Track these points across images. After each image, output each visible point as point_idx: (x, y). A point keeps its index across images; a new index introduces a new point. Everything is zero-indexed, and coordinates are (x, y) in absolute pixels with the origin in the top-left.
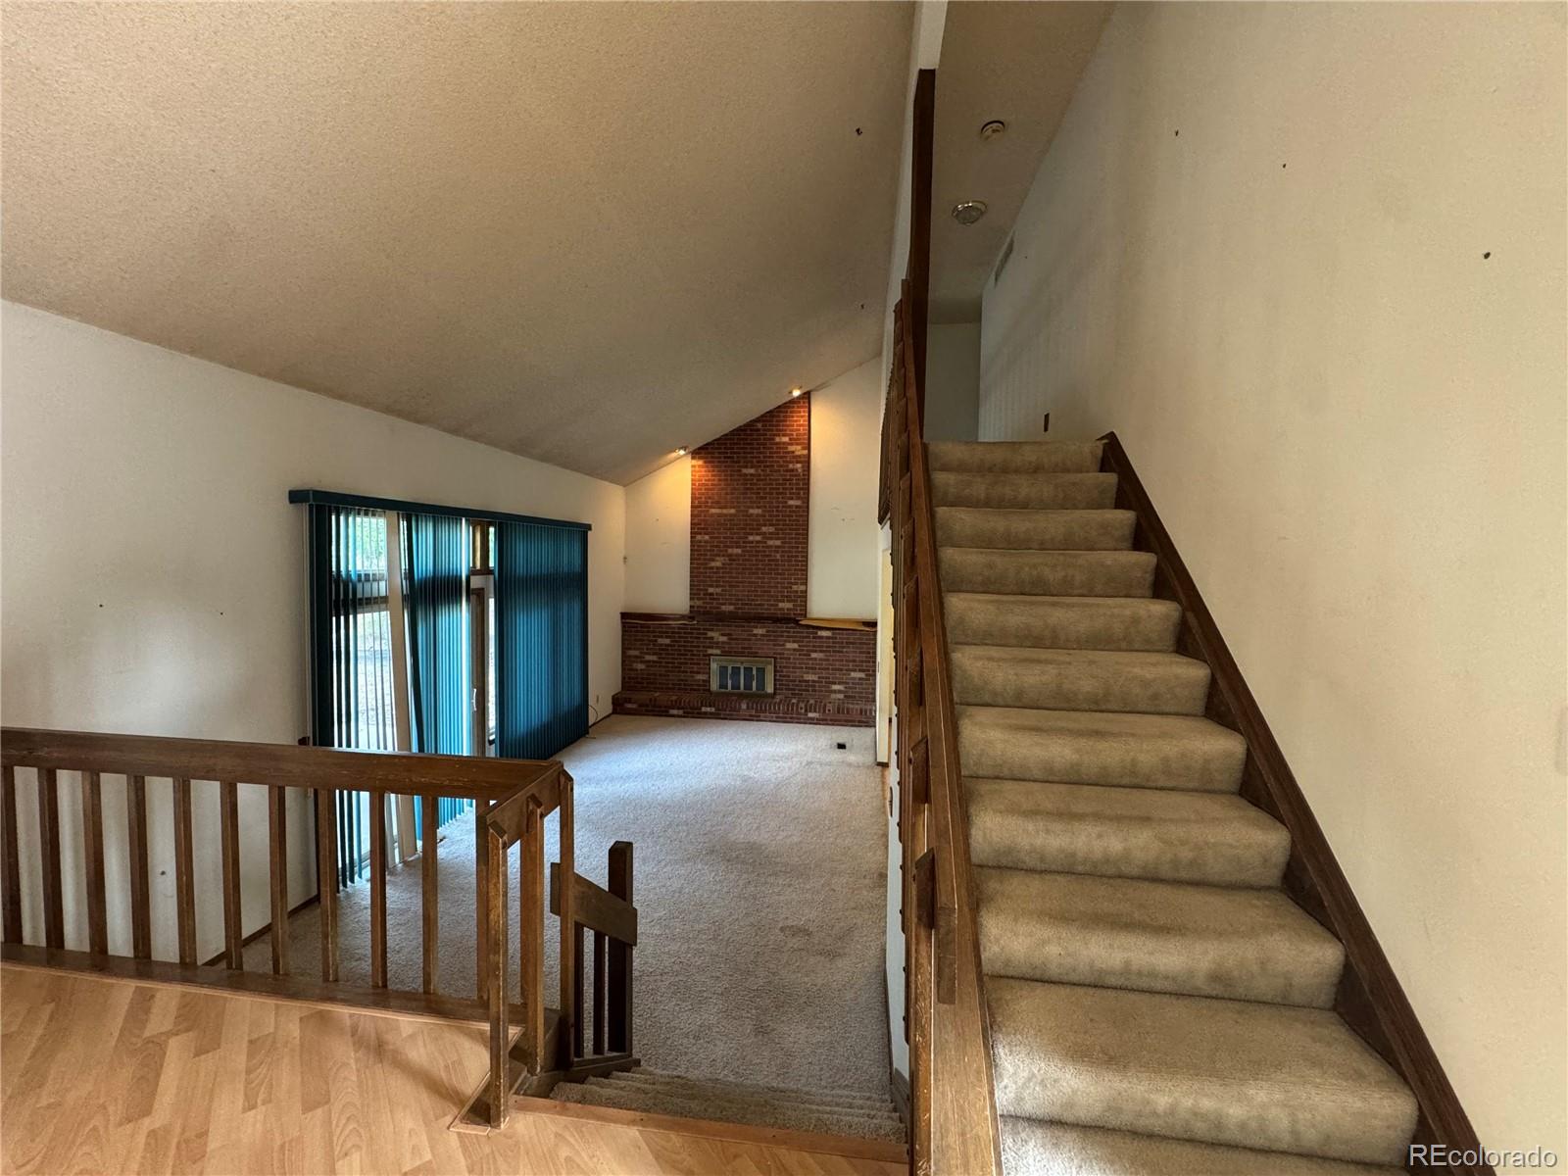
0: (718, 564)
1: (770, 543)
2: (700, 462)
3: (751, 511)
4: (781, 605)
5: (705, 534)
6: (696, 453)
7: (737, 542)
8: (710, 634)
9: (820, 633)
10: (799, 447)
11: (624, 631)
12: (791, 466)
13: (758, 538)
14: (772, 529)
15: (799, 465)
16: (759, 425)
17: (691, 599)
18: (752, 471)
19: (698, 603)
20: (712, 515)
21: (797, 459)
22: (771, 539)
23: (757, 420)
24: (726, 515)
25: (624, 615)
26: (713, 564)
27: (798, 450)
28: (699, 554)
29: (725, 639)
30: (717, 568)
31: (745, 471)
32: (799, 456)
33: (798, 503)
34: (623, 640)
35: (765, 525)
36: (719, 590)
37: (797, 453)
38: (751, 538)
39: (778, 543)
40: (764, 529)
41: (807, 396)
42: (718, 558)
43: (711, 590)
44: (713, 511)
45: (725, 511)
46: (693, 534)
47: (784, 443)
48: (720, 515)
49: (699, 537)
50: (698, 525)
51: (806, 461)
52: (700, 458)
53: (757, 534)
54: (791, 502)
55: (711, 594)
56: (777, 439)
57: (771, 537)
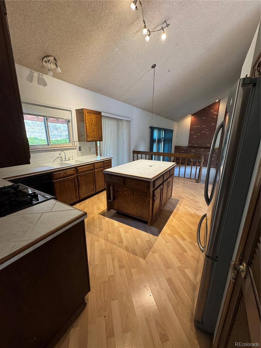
0: (195, 137)
1: (207, 133)
2: (193, 117)
3: (203, 126)
4: (208, 145)
5: (193, 131)
6: (192, 115)
7: (199, 133)
8: (192, 150)
9: (215, 151)
10: (216, 112)
11: (175, 149)
12: (213, 116)
13: (204, 132)
14: (207, 130)
15: (215, 116)
16: (207, 108)
17: (189, 144)
18: (204, 118)
20: (195, 127)
21: (215, 115)
23: (207, 107)
24: (197, 127)
25: (175, 146)
26: (194, 137)
27: (216, 113)
28: (191, 135)
29: (194, 151)
31: (203, 118)
33: (214, 124)
34: (175, 151)
36: (195, 142)
37: (215, 114)
38: (203, 132)
39: (208, 133)
40: (206, 130)
41: (219, 101)
43: (193, 142)
44: (195, 126)
45: (198, 126)
47: (213, 112)
48: (196, 127)
49: (191, 132)
50: (191, 130)
51: (217, 115)
54: (212, 124)
56: (211, 111)
57: (207, 131)
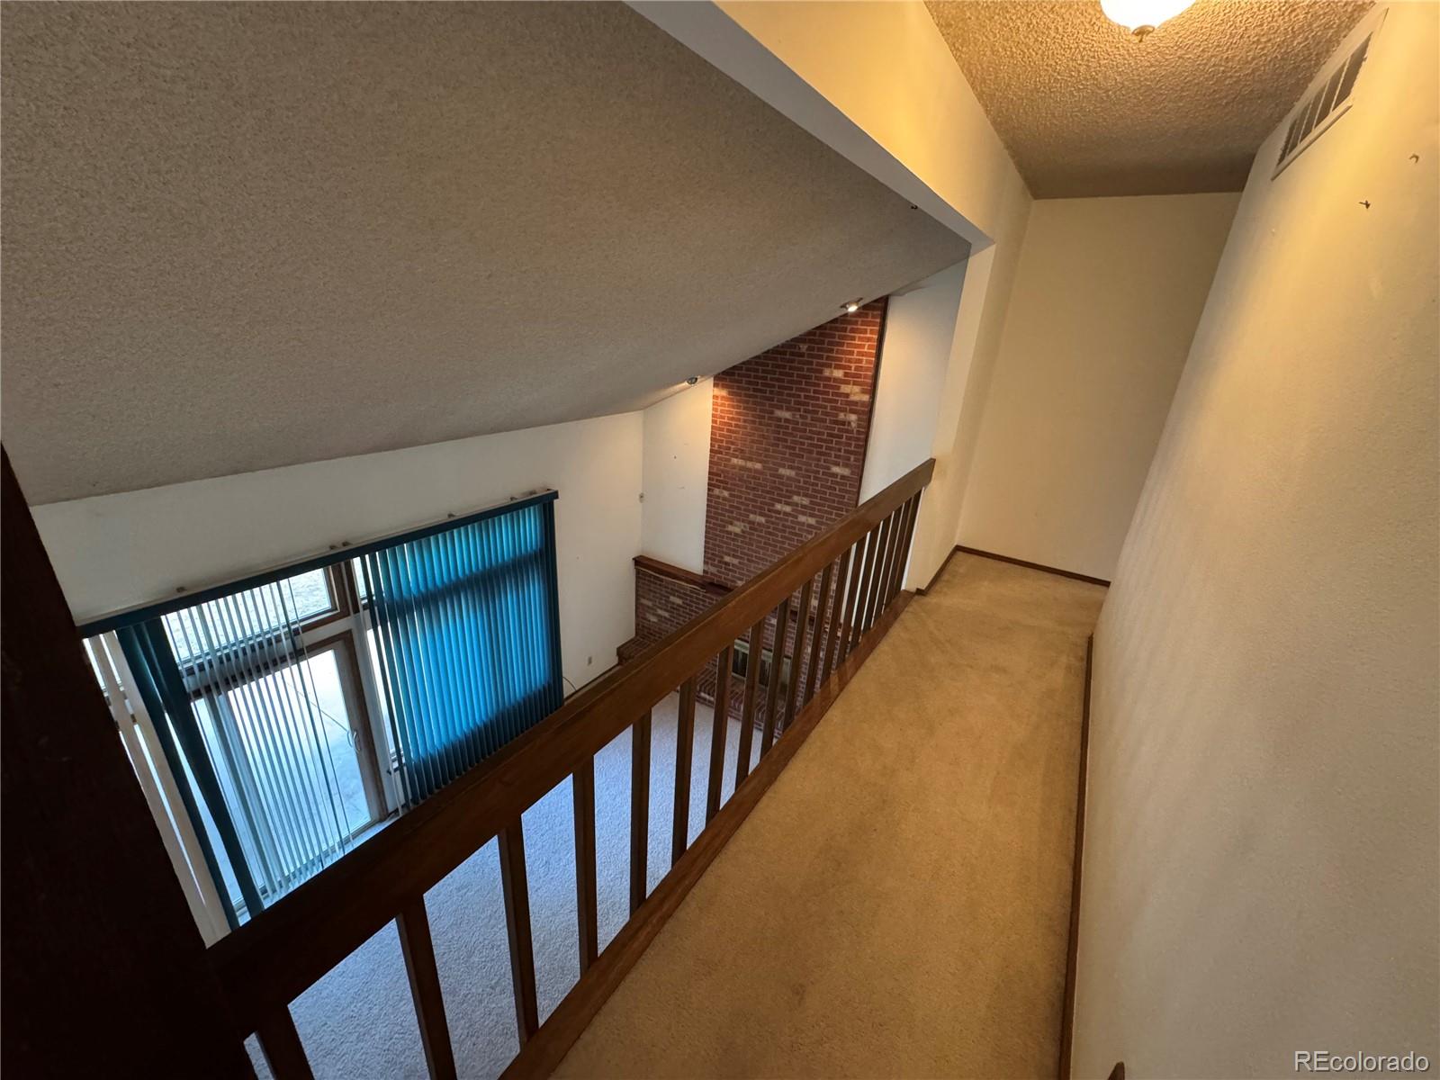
0: (737, 530)
1: (802, 519)
2: (724, 393)
3: (782, 471)
5: (724, 488)
6: (725, 378)
7: (761, 508)
10: (857, 389)
11: (638, 578)
12: (841, 416)
13: (788, 509)
14: (806, 501)
15: (853, 417)
16: (804, 347)
17: (705, 563)
18: (788, 415)
19: (713, 570)
20: (734, 467)
21: (852, 407)
22: (804, 514)
23: (803, 338)
24: (749, 470)
25: (640, 562)
26: (730, 528)
27: (856, 393)
28: (716, 516)
30: (736, 534)
31: (778, 413)
32: (856, 403)
33: (846, 472)
34: (637, 585)
35: (798, 494)
36: (736, 561)
37: (853, 398)
38: (778, 506)
39: (812, 521)
40: (796, 498)
41: (878, 309)
42: (738, 523)
43: (727, 559)
44: (735, 461)
45: (749, 464)
46: (711, 486)
47: (836, 380)
48: (742, 468)
49: (717, 491)
50: (717, 478)
51: (868, 412)
52: (724, 387)
53: (787, 504)
54: (836, 469)
55: (726, 564)
56: (827, 373)
57: (805, 510)
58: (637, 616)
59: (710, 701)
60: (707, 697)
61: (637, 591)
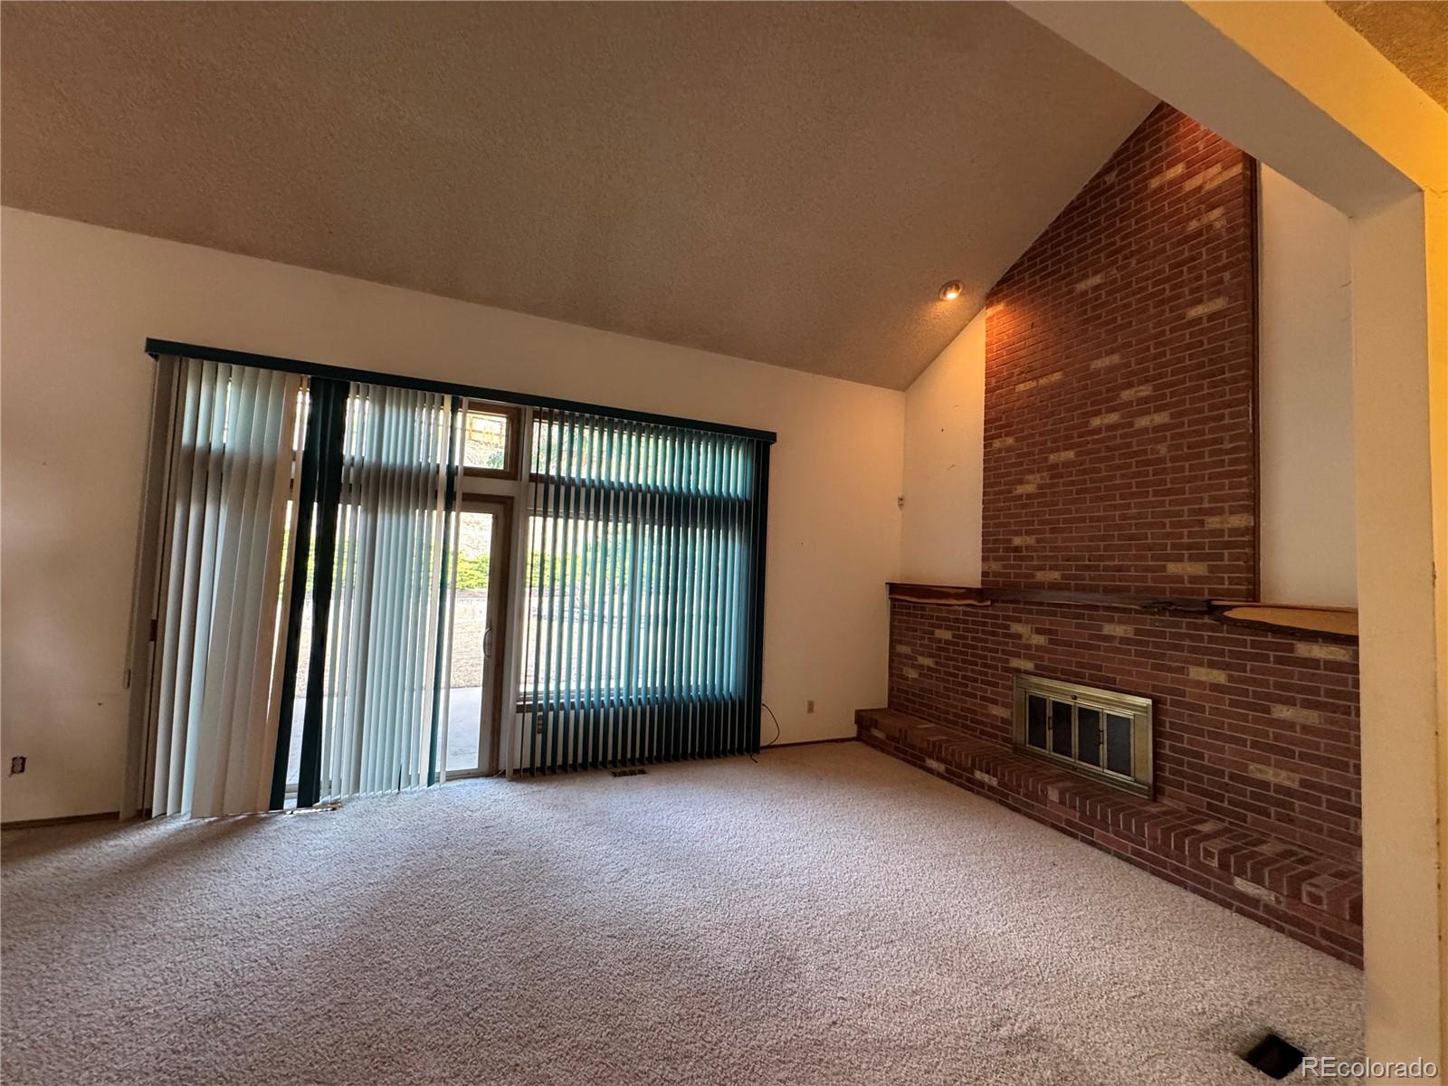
0: (1031, 488)
1: (1142, 422)
2: (1000, 307)
3: (1097, 364)
4: (1172, 568)
5: (1007, 435)
6: (1004, 288)
7: (1068, 438)
8: (1016, 628)
9: (1303, 649)
10: (1216, 171)
11: (893, 613)
12: (1194, 225)
13: (1113, 418)
14: (1145, 391)
15: (1217, 212)
16: (1111, 178)
17: (984, 559)
18: (1097, 280)
19: (995, 566)
20: (1020, 396)
21: (1212, 201)
22: (1144, 413)
23: (1108, 169)
24: (1043, 389)
25: (893, 588)
26: (1020, 490)
27: (1211, 178)
28: (998, 479)
29: (1039, 640)
30: (1029, 496)
31: (1082, 286)
32: (1218, 190)
34: (892, 627)
35: (1130, 386)
36: (1030, 540)
37: (1211, 188)
38: (1096, 422)
39: (1161, 418)
40: (1126, 395)
42: (1030, 477)
43: (1017, 541)
44: (1021, 387)
45: (1043, 382)
46: (988, 440)
47: (1172, 182)
48: (1033, 393)
49: (997, 444)
50: (996, 424)
51: (1242, 194)
52: (998, 302)
53: (1111, 410)
55: (1017, 549)
56: (1155, 183)
57: (1144, 406)
58: (891, 675)
59: (991, 788)
60: (986, 778)
61: (892, 634)
